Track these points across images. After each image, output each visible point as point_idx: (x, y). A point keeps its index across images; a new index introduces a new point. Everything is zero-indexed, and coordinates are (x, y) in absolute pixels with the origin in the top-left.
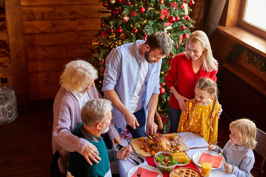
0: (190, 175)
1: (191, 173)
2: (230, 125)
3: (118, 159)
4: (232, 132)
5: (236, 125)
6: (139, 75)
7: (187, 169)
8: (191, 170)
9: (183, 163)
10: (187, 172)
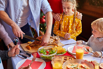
0: (68, 60)
1: (68, 59)
2: (92, 24)
3: (11, 57)
4: (94, 30)
5: (95, 23)
6: (22, 2)
7: (65, 57)
8: (68, 57)
9: (61, 53)
10: (65, 59)
